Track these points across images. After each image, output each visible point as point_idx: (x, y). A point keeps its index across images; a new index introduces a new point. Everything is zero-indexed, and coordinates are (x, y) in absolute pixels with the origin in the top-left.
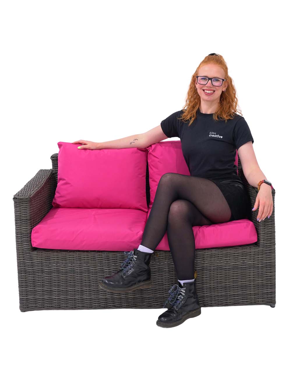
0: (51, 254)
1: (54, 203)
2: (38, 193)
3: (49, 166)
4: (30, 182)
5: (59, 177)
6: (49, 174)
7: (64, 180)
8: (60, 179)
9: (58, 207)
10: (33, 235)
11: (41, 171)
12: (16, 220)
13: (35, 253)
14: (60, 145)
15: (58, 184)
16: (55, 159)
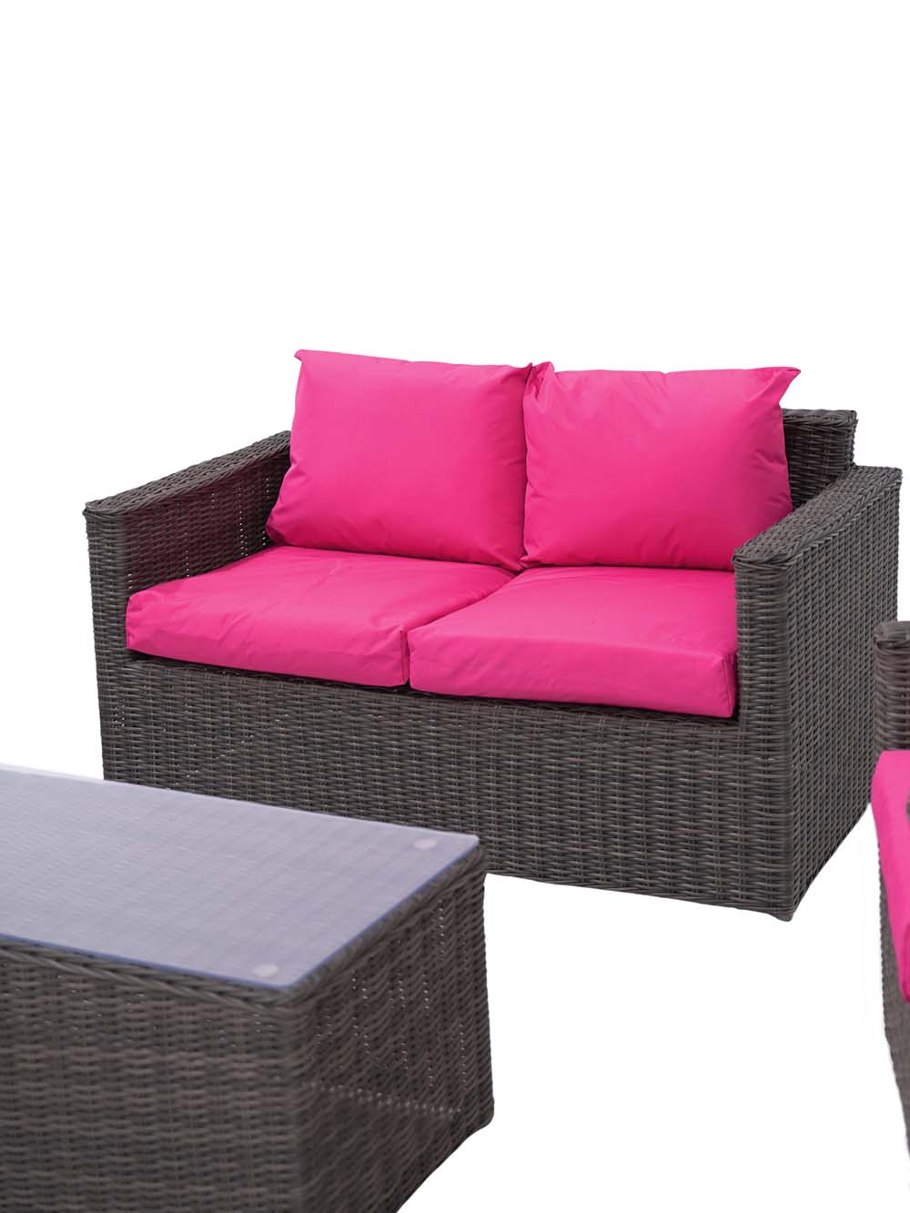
10: (131, 617)
14: (302, 358)
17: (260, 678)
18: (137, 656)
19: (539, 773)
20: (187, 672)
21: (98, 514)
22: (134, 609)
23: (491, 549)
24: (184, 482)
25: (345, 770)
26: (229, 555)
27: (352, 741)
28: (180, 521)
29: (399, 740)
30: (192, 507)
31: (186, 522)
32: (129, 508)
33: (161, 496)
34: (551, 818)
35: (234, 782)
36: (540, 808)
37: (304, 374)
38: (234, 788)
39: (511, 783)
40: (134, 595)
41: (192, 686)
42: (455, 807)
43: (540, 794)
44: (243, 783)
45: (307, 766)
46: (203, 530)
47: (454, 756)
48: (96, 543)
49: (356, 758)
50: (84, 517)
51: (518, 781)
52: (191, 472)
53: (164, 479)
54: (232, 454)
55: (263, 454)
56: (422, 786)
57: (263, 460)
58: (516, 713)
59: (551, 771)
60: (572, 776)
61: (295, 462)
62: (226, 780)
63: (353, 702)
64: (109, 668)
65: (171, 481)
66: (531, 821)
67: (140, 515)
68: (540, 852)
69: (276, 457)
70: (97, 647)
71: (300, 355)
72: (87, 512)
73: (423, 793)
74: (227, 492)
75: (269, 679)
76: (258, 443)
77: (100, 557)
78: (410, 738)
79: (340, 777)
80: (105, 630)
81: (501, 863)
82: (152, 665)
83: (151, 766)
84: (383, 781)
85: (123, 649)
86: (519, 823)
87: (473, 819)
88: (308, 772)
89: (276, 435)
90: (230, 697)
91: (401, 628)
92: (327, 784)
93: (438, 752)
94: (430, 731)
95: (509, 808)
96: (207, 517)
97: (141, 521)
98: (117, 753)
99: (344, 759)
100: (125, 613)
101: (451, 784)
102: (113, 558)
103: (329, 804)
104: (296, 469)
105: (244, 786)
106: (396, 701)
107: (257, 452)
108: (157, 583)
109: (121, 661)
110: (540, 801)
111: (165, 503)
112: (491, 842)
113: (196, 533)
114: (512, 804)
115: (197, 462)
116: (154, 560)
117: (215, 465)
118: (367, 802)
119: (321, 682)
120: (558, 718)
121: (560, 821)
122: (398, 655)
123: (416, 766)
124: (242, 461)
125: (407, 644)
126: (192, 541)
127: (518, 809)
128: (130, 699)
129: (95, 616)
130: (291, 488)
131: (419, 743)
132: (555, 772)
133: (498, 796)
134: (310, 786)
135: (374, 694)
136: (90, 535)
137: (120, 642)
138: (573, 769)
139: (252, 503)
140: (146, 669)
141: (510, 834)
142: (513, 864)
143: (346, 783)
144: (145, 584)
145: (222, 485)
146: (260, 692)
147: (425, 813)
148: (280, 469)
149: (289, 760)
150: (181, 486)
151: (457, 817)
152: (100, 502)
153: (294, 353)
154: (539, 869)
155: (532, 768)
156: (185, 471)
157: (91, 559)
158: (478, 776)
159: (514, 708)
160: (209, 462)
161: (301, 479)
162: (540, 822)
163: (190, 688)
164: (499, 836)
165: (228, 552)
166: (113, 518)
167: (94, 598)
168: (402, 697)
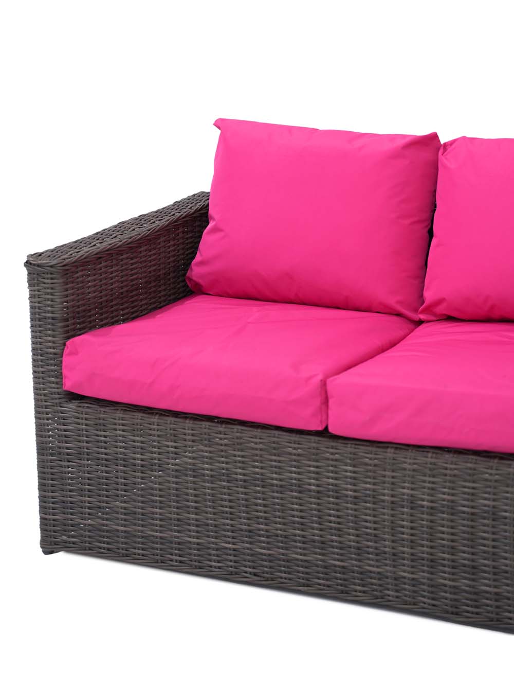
17: (186, 418)
18: (73, 396)
19: (452, 514)
20: (118, 412)
21: (38, 266)
22: (70, 354)
23: (392, 301)
24: (116, 237)
25: (265, 506)
26: (154, 303)
27: (272, 479)
28: (112, 273)
29: (317, 479)
30: (122, 260)
31: (117, 273)
32: (67, 261)
33: (94, 250)
34: (463, 558)
35: (160, 514)
36: (453, 548)
37: (223, 140)
38: (161, 520)
39: (424, 522)
40: (71, 340)
41: (123, 425)
42: (370, 543)
43: (453, 534)
44: (170, 515)
45: (230, 501)
46: (132, 280)
47: (369, 496)
48: (36, 293)
49: (276, 494)
50: (25, 269)
51: (432, 521)
52: (121, 227)
53: (97, 233)
54: (156, 212)
55: (185, 211)
56: (339, 523)
57: (183, 218)
58: (430, 458)
59: (464, 512)
60: (485, 518)
61: (214, 220)
62: (153, 513)
63: (274, 443)
64: (46, 407)
65: (104, 236)
66: (444, 559)
67: (77, 267)
68: (452, 590)
69: (195, 215)
70: (35, 389)
71: (220, 124)
72: (28, 264)
73: (339, 530)
74: (153, 246)
75: (195, 419)
76: (179, 202)
77: (40, 305)
78: (328, 478)
79: (261, 512)
80: (43, 373)
81: (414, 598)
82: (87, 405)
83: (83, 498)
84: (302, 517)
85: (59, 390)
86: (432, 561)
87: (387, 556)
88: (231, 507)
89: (194, 195)
90: (158, 436)
91: (320, 377)
92: (248, 519)
93: (355, 491)
94: (346, 471)
95: (423, 546)
96: (136, 268)
97: (77, 272)
98: (53, 486)
99: (264, 496)
100: (62, 357)
101: (366, 521)
102: (52, 306)
103: (250, 537)
104: (215, 225)
105: (171, 519)
106: (315, 442)
107: (178, 211)
108: (91, 328)
109: (57, 401)
110: (453, 541)
111: (99, 256)
112: (405, 578)
113: (125, 284)
114: (425, 542)
115: (126, 219)
116: (88, 308)
117: (142, 222)
118: (286, 537)
119: (243, 423)
120: (471, 463)
121: (473, 561)
122: (317, 402)
123: (333, 504)
124: (167, 218)
125: (326, 392)
126: (121, 291)
127: (432, 547)
128: (66, 436)
129: (34, 360)
130: (209, 243)
131: (336, 482)
132: (468, 513)
133: (412, 535)
134: (232, 520)
135: (294, 435)
136: (30, 286)
137: (57, 383)
138: (485, 512)
139: (174, 256)
140: (80, 409)
141: (423, 572)
142: (425, 600)
143: (266, 518)
144: (80, 329)
145: (150, 240)
146: (187, 431)
147: (341, 549)
148: (199, 226)
149: (213, 495)
150: (114, 240)
151: (372, 553)
152: (40, 254)
153: (213, 122)
154: (452, 607)
155: (445, 509)
156: (115, 226)
157: (32, 307)
158: (392, 516)
159: (428, 452)
160: (136, 219)
161: (219, 235)
162: (453, 561)
163: (121, 427)
164: (413, 573)
165: (153, 300)
166: (52, 269)
167: (33, 343)
168: (320, 439)
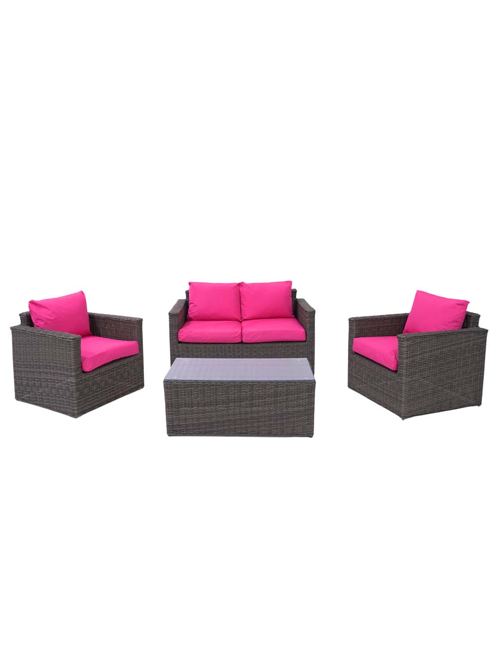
0: (189, 346)
1: (188, 317)
2: (181, 311)
3: (184, 297)
4: (175, 306)
5: (190, 302)
6: (185, 301)
7: (193, 303)
8: (191, 303)
9: (191, 319)
10: (179, 334)
11: (179, 300)
12: (170, 326)
13: (180, 344)
14: (190, 284)
15: (190, 306)
16: (187, 293)
82: (185, 344)
85: (177, 342)
168: (243, 344)
